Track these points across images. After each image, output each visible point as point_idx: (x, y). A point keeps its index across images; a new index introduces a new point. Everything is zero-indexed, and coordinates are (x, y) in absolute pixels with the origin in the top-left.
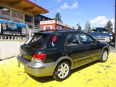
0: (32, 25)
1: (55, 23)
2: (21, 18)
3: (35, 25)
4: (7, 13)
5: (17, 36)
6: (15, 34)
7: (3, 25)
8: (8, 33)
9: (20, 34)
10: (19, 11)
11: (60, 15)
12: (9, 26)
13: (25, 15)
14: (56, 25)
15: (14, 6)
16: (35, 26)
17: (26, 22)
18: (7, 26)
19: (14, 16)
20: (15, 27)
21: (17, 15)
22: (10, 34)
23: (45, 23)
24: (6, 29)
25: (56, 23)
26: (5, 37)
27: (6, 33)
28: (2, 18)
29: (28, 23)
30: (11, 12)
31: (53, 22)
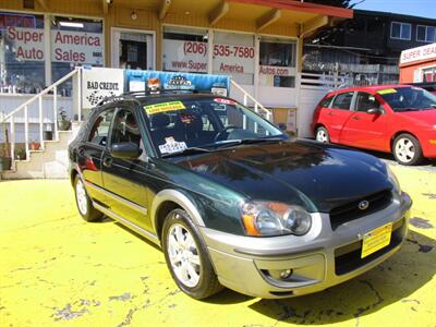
0: (290, 75)
2: (247, 53)
3: (303, 71)
4: (199, 48)
7: (150, 86)
10: (239, 35)
12: (169, 87)
13: (260, 43)
16: (303, 77)
17: (265, 67)
19: (222, 50)
21: (231, 49)
23: (422, 57)
28: (185, 65)
29: (276, 68)
30: (210, 41)
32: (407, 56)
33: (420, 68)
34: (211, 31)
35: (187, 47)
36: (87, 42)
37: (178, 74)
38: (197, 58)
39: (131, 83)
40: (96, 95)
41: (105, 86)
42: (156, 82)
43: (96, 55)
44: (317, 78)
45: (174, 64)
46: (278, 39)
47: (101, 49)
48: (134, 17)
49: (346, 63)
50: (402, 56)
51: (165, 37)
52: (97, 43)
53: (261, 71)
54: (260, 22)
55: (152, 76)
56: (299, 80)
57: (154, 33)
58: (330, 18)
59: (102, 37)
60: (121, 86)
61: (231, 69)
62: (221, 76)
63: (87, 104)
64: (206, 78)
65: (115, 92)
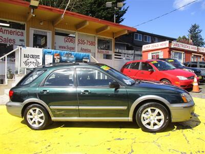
0: (110, 54)
1: (167, 46)
2: (92, 44)
3: (115, 53)
4: (71, 40)
7: (55, 57)
10: (89, 35)
12: (64, 58)
13: (98, 40)
14: (171, 49)
15: (80, 29)
16: (115, 55)
17: (99, 50)
19: (81, 42)
20: (72, 59)
21: (85, 41)
23: (151, 48)
24: (59, 62)
25: (169, 46)
28: (65, 48)
29: (104, 51)
30: (77, 37)
31: (165, 44)
32: (145, 48)
33: (151, 53)
34: (77, 32)
35: (66, 40)
36: (17, 34)
37: (68, 52)
38: (70, 45)
39: (46, 56)
40: (28, 61)
41: (33, 56)
42: (58, 55)
43: (21, 40)
44: (120, 56)
45: (60, 47)
46: (105, 38)
47: (24, 38)
48: (41, 24)
49: (121, 49)
50: (143, 47)
51: (56, 34)
52: (22, 34)
53: (98, 52)
54: (98, 31)
55: (56, 53)
56: (113, 56)
57: (51, 32)
58: (128, 31)
59: (25, 32)
60: (41, 57)
61: (85, 50)
62: (87, 54)
63: (23, 66)
64: (81, 54)
65: (38, 60)
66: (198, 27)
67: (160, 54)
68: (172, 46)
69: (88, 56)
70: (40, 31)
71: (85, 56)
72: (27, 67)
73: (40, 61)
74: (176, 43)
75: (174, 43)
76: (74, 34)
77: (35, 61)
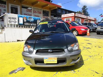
1: (74, 15)
2: (40, 13)
4: (30, 11)
5: (34, 26)
6: (32, 25)
7: (24, 19)
8: (27, 24)
9: (36, 25)
10: (39, 9)
11: (87, 8)
12: (28, 20)
13: (43, 11)
17: (43, 16)
18: (27, 19)
19: (35, 12)
20: (32, 20)
21: (37, 12)
22: (29, 24)
23: (66, 16)
24: (26, 21)
26: (26, 27)
27: (26, 24)
28: (27, 15)
29: (46, 17)
30: (32, 9)
31: (73, 15)
32: (63, 16)
33: (66, 19)
34: (32, 7)
35: (27, 10)
36: (2, 6)
38: (29, 13)
39: (19, 18)
40: (11, 21)
41: (13, 18)
43: (4, 10)
45: (24, 14)
47: (6, 9)
48: (15, 2)
50: (62, 16)
51: (22, 7)
52: (5, 7)
53: (43, 17)
54: (43, 6)
57: (20, 6)
58: (58, 7)
59: (6, 6)
60: (17, 18)
61: (37, 16)
62: (39, 18)
63: (8, 23)
64: (36, 18)
65: (15, 20)
66: (86, 7)
67: (70, 19)
68: (76, 16)
69: (40, 19)
70: (14, 5)
71: (38, 19)
72: (10, 23)
73: (17, 20)
74: (78, 14)
75: (76, 14)
76: (31, 7)
77: (14, 21)
